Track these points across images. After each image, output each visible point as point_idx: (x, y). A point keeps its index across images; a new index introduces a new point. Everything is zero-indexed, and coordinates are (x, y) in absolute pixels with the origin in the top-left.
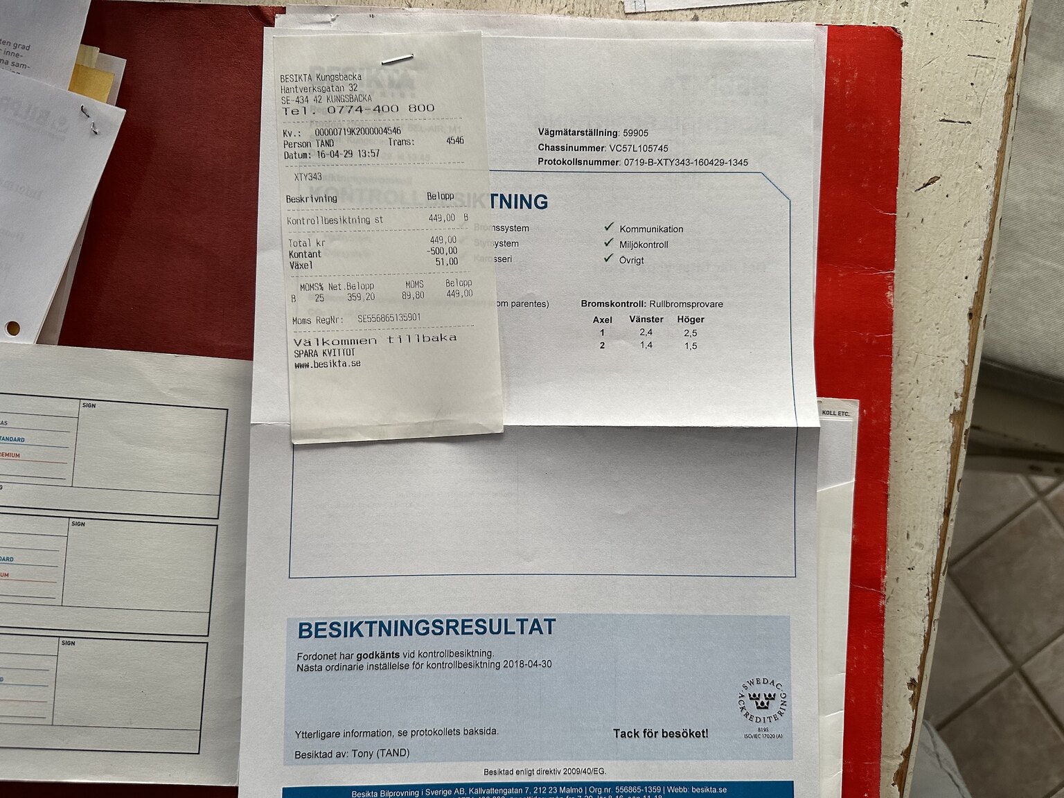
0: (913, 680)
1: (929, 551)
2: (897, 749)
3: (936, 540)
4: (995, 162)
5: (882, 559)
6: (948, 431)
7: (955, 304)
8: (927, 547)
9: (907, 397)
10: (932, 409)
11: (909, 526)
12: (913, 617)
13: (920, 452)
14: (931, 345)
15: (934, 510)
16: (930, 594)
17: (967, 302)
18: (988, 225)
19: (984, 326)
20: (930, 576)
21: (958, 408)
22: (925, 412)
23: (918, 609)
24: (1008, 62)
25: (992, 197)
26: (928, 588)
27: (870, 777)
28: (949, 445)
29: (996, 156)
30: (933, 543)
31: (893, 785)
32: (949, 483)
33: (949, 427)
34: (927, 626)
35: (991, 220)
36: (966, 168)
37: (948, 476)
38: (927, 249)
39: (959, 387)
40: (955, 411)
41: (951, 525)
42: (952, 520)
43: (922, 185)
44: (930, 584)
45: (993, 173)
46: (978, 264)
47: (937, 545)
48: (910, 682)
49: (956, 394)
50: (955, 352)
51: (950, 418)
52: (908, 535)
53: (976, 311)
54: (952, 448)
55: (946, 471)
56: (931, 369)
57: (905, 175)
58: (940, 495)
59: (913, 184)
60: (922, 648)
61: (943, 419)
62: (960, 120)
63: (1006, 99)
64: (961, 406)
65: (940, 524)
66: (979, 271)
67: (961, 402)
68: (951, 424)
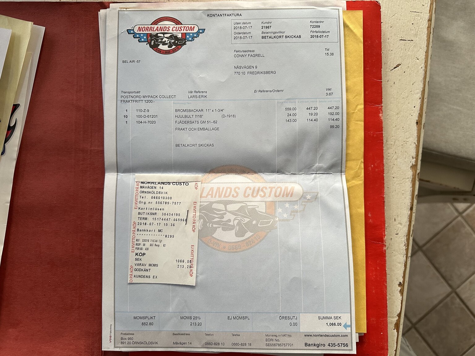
0: (400, 283)
1: (404, 226)
2: (395, 313)
3: (407, 221)
4: (424, 57)
5: (383, 229)
6: (410, 173)
7: (410, 118)
8: (403, 224)
9: (391, 159)
10: (403, 164)
11: (395, 216)
12: (399, 256)
13: (399, 184)
14: (400, 137)
15: (406, 208)
16: (406, 245)
17: (415, 118)
18: (422, 84)
19: (423, 128)
20: (405, 237)
21: (414, 163)
22: (400, 166)
23: (401, 252)
24: (428, 14)
25: (424, 72)
26: (405, 242)
27: (383, 325)
28: (411, 180)
29: (425, 54)
30: (406, 223)
31: (394, 329)
32: (412, 196)
33: (410, 172)
34: (405, 259)
35: (424, 82)
36: (412, 60)
37: (411, 193)
38: (397, 95)
39: (414, 154)
40: (412, 165)
41: (414, 215)
42: (414, 213)
43: (393, 68)
44: (406, 241)
45: (424, 62)
46: (419, 101)
47: (408, 223)
49: (413, 157)
50: (411, 139)
51: (411, 168)
52: (395, 219)
53: (419, 121)
55: (410, 191)
56: (401, 147)
57: (386, 64)
58: (408, 201)
59: (390, 68)
60: (404, 269)
61: (408, 168)
62: (408, 39)
63: (428, 30)
64: (415, 162)
65: (409, 214)
66: (420, 104)
67: (415, 161)
68: (411, 171)
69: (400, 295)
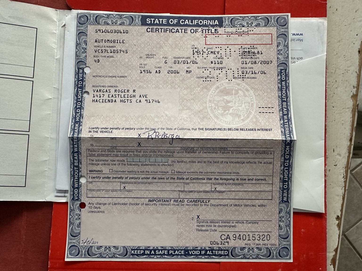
0: (338, 216)
1: (344, 157)
2: (332, 248)
3: (347, 152)
7: (352, 46)
8: (342, 156)
9: (332, 88)
10: (343, 93)
11: (334, 146)
12: (337, 188)
13: (338, 113)
14: (342, 65)
15: (346, 139)
17: (358, 46)
20: (344, 168)
22: (340, 95)
23: (339, 184)
26: (344, 174)
27: (322, 260)
28: (351, 110)
30: (345, 154)
31: (331, 265)
32: (352, 127)
33: (351, 102)
34: (344, 191)
37: (351, 124)
38: (339, 22)
39: (355, 84)
40: (353, 94)
42: (353, 144)
44: (345, 172)
47: (347, 154)
48: (337, 217)
49: (354, 87)
50: (353, 68)
51: (351, 97)
54: (352, 111)
55: (350, 121)
56: (342, 76)
60: (342, 202)
61: (348, 98)
64: (356, 92)
65: (348, 145)
67: (356, 90)
68: (352, 100)
69: (337, 228)
